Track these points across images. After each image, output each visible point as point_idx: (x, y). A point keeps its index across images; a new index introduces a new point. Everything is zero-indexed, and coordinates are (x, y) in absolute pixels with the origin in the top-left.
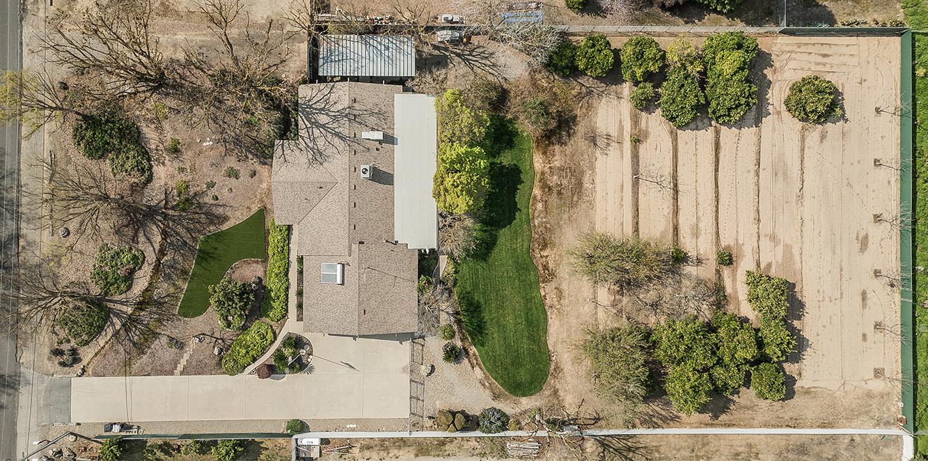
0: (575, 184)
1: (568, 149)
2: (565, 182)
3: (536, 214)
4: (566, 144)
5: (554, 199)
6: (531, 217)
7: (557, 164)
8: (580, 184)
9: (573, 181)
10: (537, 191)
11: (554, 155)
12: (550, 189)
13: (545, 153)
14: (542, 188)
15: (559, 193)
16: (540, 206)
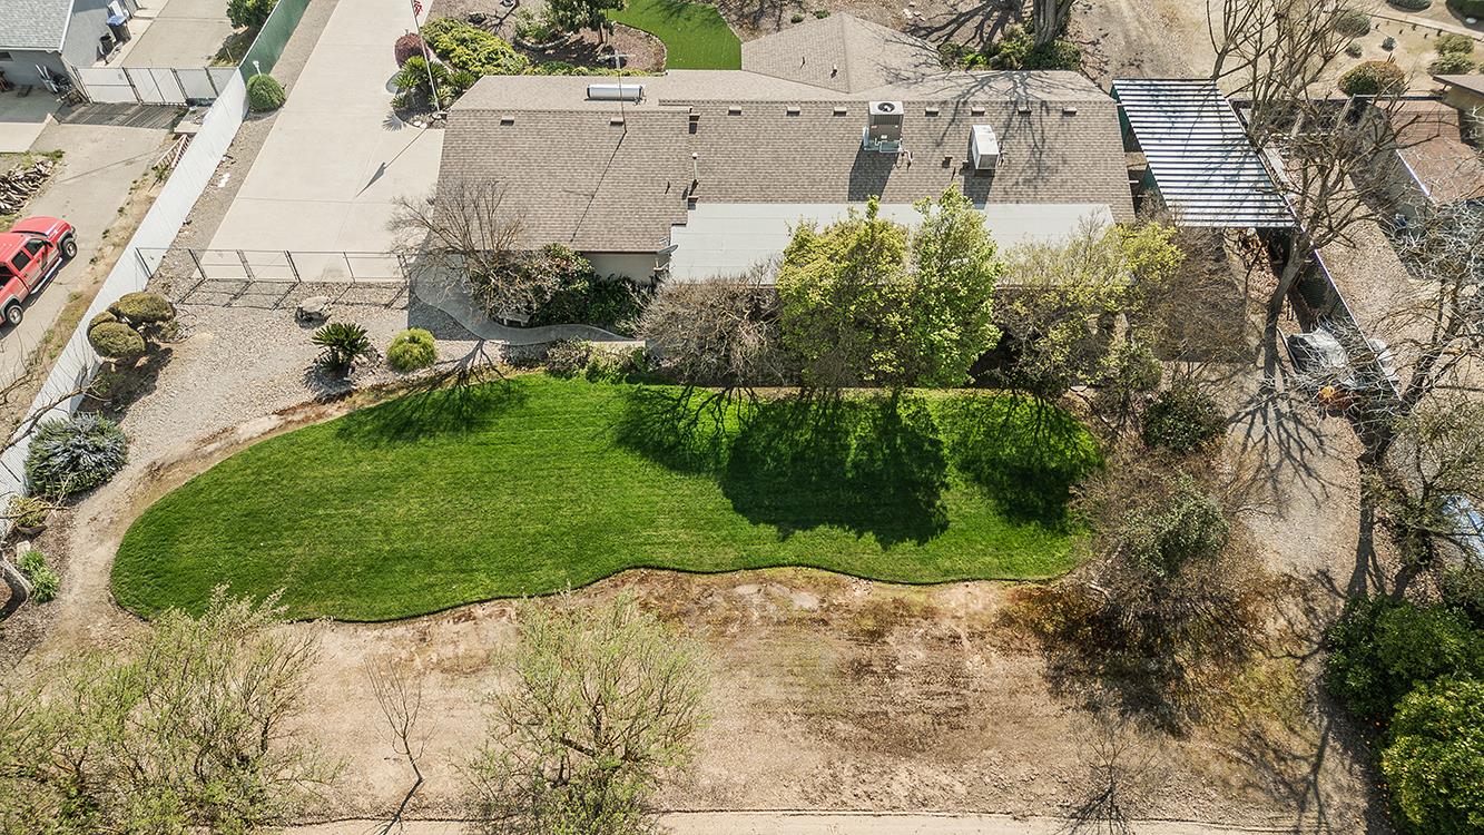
0: (902, 729)
1: (1041, 704)
2: (906, 689)
3: (775, 590)
4: (1056, 692)
5: (834, 649)
6: (767, 573)
7: (973, 662)
8: (906, 745)
9: (916, 720)
10: (859, 593)
11: (1005, 650)
12: (875, 635)
13: (1007, 619)
14: (876, 610)
15: (861, 669)
16: (807, 601)
